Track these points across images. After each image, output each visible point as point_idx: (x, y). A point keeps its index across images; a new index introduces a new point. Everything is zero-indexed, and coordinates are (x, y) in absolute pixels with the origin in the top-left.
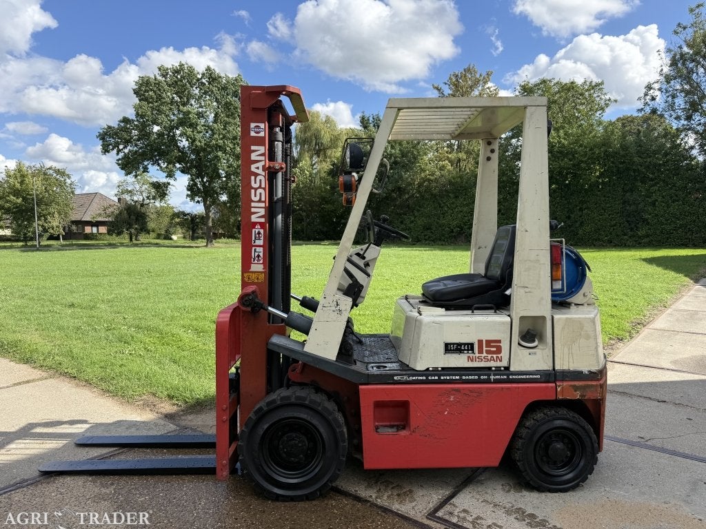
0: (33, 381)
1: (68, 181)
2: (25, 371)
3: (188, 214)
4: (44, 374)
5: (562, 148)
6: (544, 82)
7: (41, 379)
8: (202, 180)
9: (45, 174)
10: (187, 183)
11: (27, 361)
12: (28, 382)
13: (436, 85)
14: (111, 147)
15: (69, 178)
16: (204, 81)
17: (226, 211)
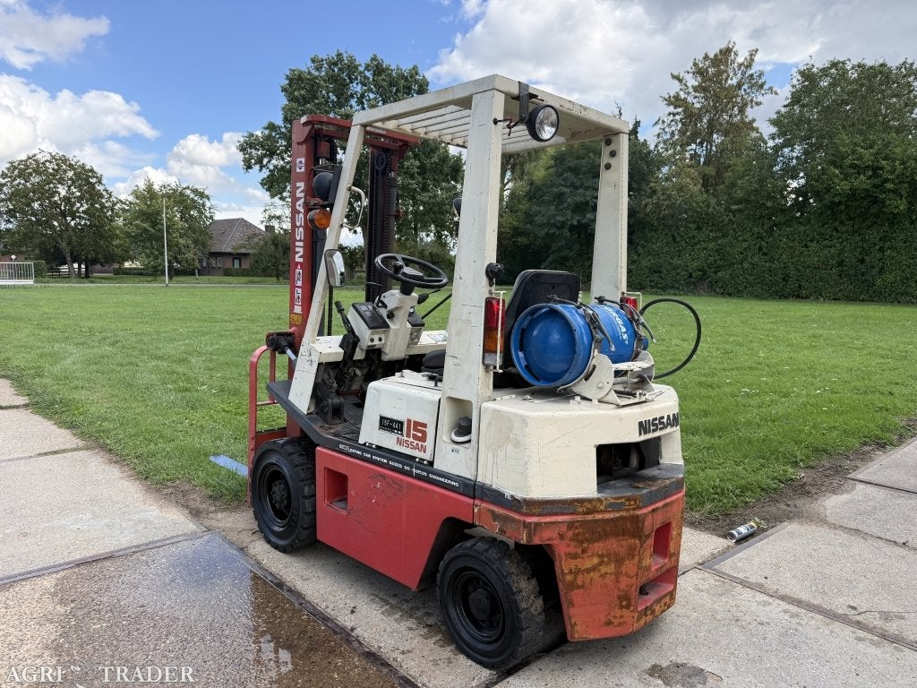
0: (64, 451)
1: (208, 204)
2: (64, 437)
3: (346, 248)
4: (81, 443)
5: (858, 159)
6: (834, 65)
7: (74, 450)
9: (182, 194)
11: (71, 426)
12: (55, 453)
13: (676, 74)
14: (253, 161)
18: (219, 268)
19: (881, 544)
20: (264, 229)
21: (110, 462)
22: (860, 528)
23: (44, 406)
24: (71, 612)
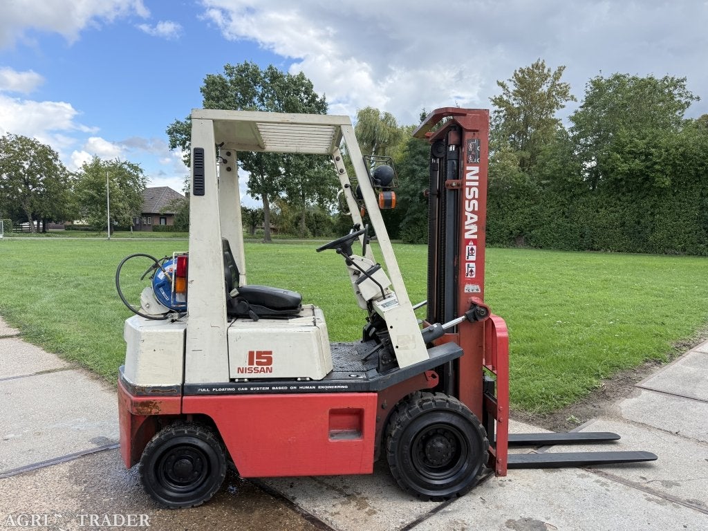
0: (55, 371)
2: (52, 360)
3: (249, 210)
4: (67, 365)
5: (634, 147)
6: (617, 77)
7: (62, 370)
8: (262, 177)
9: (120, 168)
10: (248, 180)
11: (57, 351)
12: (49, 372)
13: (500, 81)
14: (178, 142)
15: (142, 172)
16: (266, 80)
17: (286, 208)
18: (149, 225)
19: (661, 433)
20: (184, 195)
21: (92, 378)
22: (645, 422)
23: (32, 335)
24: (85, 490)
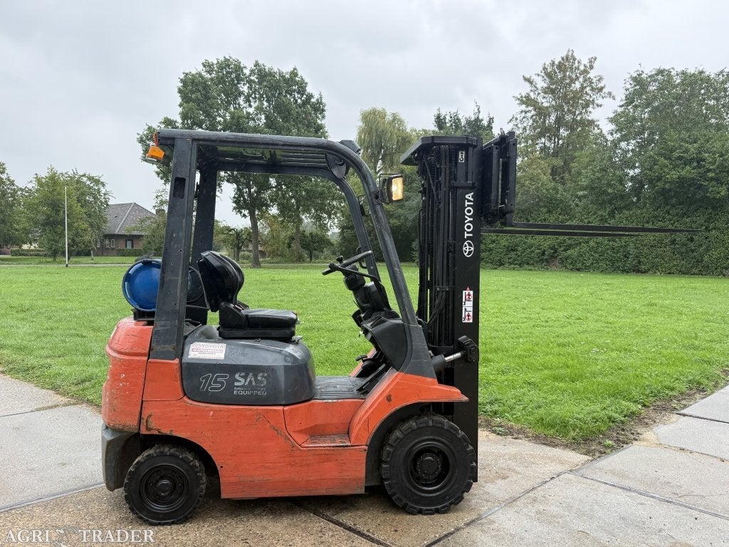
1: (103, 190)
3: (233, 229)
6: (660, 72)
9: (78, 182)
10: (233, 194)
13: (527, 76)
15: (104, 186)
16: (252, 78)
18: (113, 249)
20: (154, 211)
